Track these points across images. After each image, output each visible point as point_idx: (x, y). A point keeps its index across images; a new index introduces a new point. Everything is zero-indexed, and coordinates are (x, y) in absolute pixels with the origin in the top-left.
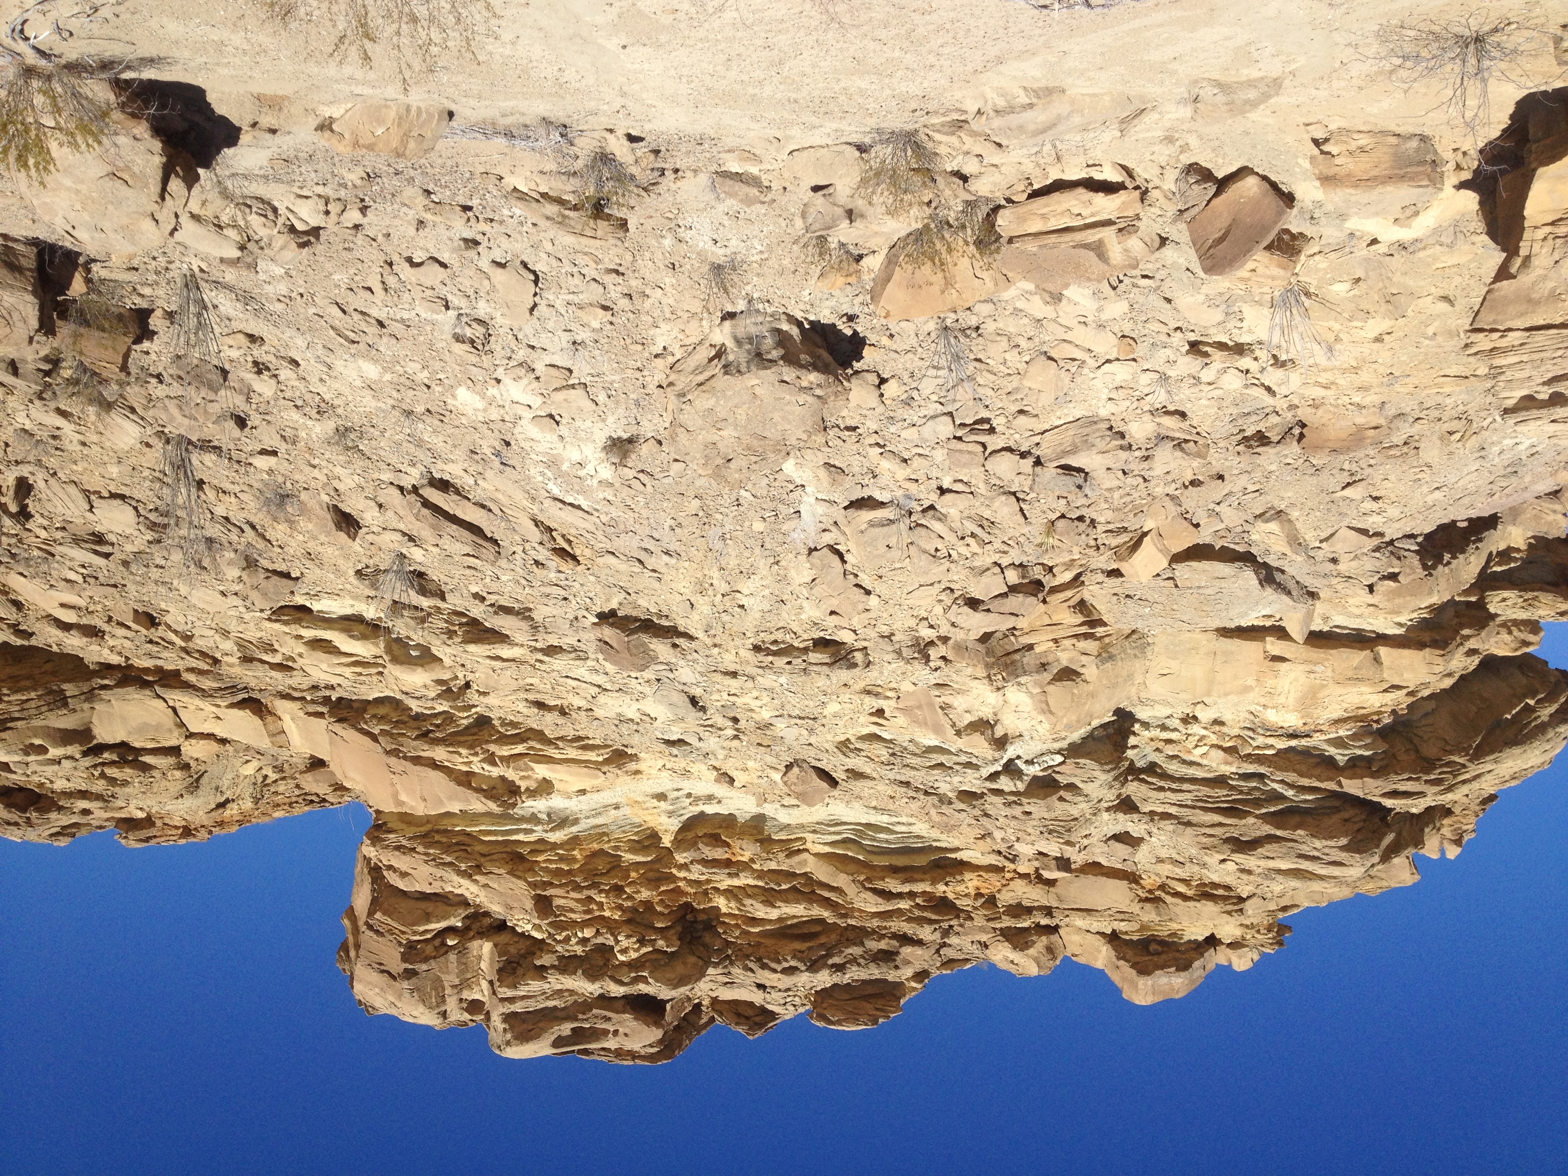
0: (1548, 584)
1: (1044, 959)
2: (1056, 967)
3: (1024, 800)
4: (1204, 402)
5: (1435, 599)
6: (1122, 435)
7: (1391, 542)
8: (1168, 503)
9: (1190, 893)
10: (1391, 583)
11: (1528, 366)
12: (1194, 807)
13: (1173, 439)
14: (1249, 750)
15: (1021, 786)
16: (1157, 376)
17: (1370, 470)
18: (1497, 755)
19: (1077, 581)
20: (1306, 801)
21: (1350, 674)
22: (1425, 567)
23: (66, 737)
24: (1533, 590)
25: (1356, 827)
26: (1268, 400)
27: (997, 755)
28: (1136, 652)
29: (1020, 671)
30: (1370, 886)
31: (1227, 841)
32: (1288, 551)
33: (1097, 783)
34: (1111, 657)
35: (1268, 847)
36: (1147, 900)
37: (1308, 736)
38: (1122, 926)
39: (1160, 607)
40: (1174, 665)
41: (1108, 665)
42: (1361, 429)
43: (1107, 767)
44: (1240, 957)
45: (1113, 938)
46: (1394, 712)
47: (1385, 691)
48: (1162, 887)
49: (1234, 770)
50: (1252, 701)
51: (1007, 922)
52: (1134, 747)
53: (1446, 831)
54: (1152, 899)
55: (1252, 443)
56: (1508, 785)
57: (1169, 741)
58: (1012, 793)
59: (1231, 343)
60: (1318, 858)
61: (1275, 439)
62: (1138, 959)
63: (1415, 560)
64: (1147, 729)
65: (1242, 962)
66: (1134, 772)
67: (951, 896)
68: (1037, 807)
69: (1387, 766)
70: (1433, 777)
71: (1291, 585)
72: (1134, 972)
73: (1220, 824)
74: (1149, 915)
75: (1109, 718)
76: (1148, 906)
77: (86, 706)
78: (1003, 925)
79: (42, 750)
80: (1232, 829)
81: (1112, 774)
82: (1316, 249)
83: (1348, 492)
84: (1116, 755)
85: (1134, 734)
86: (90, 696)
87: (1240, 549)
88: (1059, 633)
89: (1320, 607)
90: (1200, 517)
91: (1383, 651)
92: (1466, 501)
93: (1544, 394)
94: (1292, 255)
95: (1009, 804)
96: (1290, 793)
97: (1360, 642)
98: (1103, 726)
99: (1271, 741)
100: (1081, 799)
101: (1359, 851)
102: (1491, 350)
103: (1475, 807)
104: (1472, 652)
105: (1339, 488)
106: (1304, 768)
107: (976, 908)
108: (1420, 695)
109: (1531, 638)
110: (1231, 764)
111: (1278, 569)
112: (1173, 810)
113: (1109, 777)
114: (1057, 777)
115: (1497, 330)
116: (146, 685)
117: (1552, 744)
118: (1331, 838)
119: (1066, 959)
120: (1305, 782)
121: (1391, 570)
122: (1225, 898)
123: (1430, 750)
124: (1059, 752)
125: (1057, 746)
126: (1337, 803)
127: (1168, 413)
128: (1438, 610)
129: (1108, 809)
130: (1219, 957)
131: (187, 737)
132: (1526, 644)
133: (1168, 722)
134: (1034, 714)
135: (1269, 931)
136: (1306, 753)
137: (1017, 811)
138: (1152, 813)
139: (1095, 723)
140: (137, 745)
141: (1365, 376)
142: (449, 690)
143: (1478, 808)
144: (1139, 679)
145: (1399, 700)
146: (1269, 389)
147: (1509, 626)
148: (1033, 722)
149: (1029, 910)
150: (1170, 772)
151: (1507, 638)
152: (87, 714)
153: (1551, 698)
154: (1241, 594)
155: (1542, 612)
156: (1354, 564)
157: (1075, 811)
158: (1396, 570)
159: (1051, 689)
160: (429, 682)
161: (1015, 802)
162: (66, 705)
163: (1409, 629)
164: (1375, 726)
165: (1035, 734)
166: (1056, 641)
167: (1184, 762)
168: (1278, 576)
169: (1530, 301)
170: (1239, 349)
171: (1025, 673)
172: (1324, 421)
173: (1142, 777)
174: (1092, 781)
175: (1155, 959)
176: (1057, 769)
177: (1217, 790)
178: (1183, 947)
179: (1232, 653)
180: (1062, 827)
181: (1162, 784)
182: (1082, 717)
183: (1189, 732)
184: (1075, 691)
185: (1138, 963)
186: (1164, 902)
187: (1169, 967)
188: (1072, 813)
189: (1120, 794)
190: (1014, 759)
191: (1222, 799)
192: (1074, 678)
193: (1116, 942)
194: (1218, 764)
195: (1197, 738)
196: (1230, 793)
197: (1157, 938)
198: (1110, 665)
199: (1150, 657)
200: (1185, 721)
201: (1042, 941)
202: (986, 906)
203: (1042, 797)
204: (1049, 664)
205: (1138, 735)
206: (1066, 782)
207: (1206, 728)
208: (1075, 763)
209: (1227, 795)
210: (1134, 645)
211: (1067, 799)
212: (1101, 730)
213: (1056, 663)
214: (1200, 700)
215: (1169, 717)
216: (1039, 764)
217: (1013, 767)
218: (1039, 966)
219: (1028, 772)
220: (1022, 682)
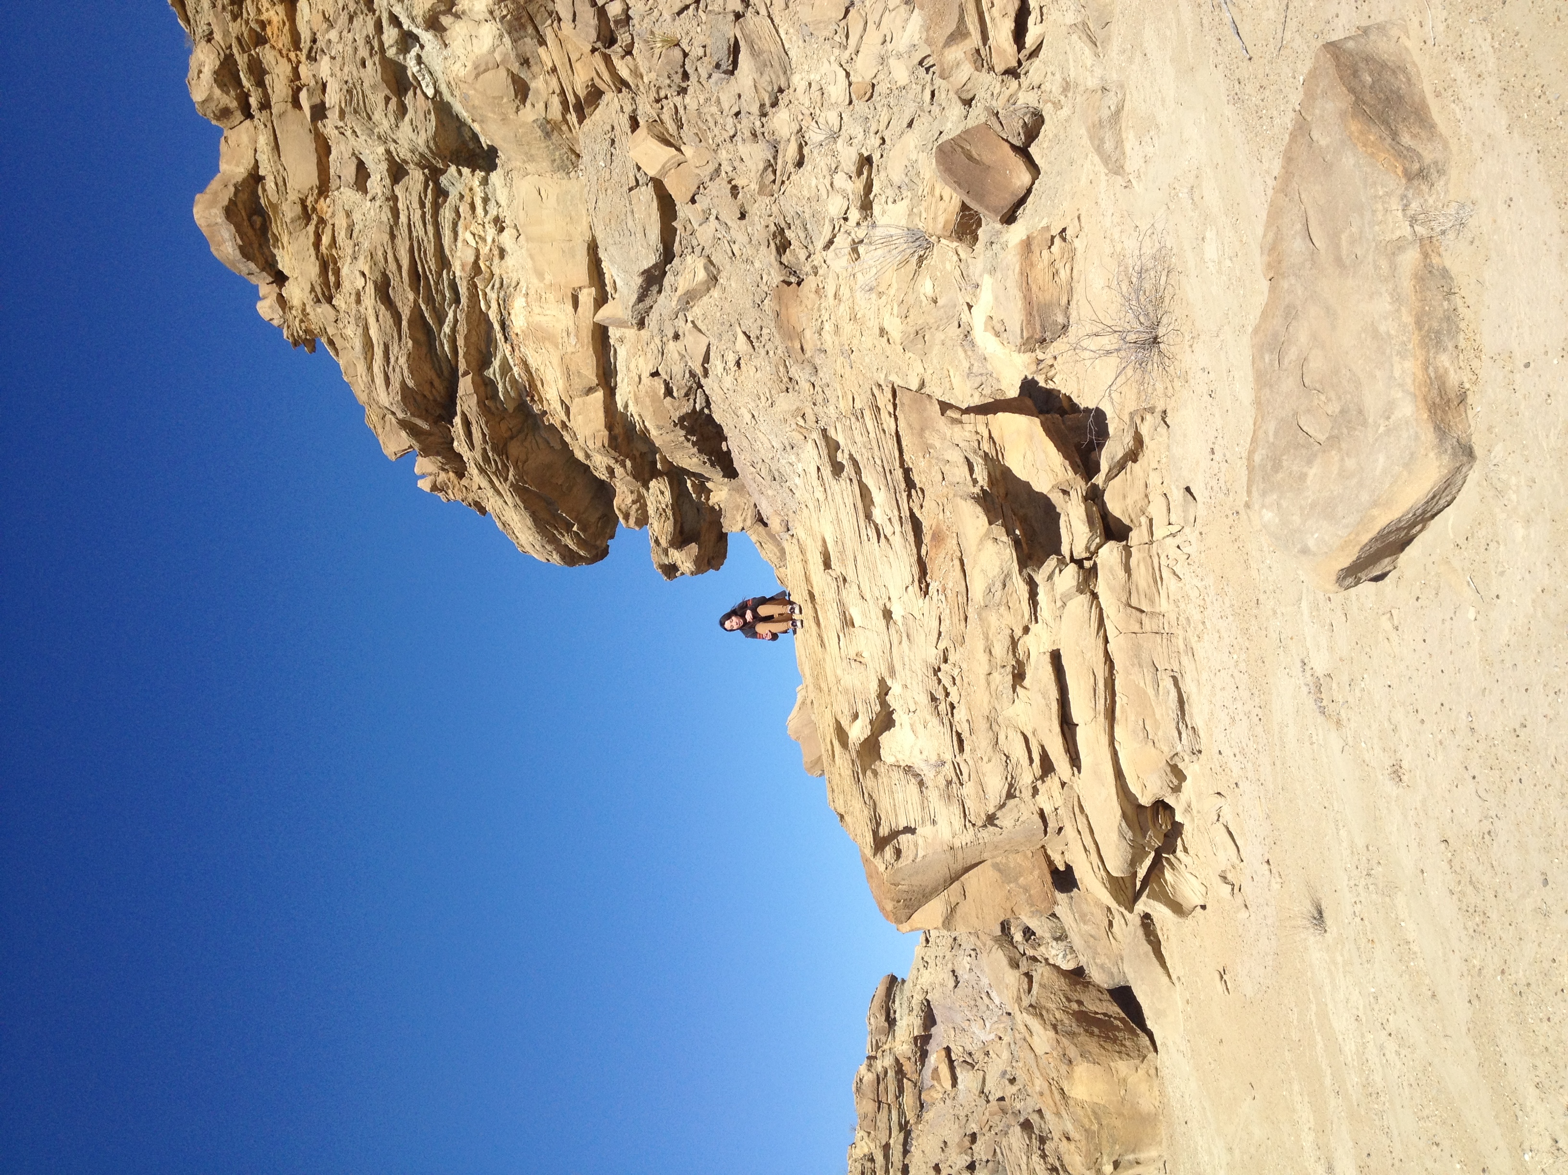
0: (682, 527)
1: (212, 106)
2: (208, 122)
3: (377, 58)
4: (814, 182)
5: (654, 433)
6: (774, 104)
7: (700, 386)
8: (711, 167)
9: (323, 249)
10: (663, 391)
11: (865, 439)
12: (411, 238)
13: (775, 158)
14: (480, 286)
15: (391, 53)
16: (836, 128)
17: (763, 352)
18: (522, 506)
19: (621, 84)
20: (442, 345)
21: (573, 368)
22: (682, 419)
24: (674, 514)
25: (427, 393)
26: (820, 244)
27: (419, 20)
28: (558, 162)
29: (516, 35)
30: (374, 418)
31: (384, 275)
32: (679, 293)
33: (413, 136)
34: (548, 135)
35: (388, 315)
36: (304, 207)
37: (506, 339)
38: (270, 184)
39: (607, 177)
40: (551, 202)
41: (539, 133)
42: (800, 335)
43: (432, 144)
44: (271, 307)
45: (255, 178)
46: (545, 413)
47: (562, 402)
48: (322, 221)
49: (458, 274)
50: (530, 282)
51: (241, 60)
52: (460, 173)
53: (443, 476)
54: (306, 214)
55: (779, 238)
56: (497, 520)
57: (473, 207)
58: (381, 44)
59: (871, 196)
60: (388, 363)
61: (784, 259)
62: (240, 206)
63: (686, 409)
64: (481, 184)
65: (266, 308)
66: (434, 174)
68: (372, 73)
69: (493, 414)
70: (490, 454)
71: (648, 302)
72: (226, 202)
73: (400, 267)
74: (289, 210)
75: (485, 141)
76: (298, 209)
78: (237, 56)
80: (398, 279)
81: (426, 151)
82: (963, 255)
83: (741, 338)
84: (447, 153)
85: (473, 171)
87: (676, 247)
88: (562, 72)
89: (631, 333)
90: (703, 202)
91: (599, 395)
92: (745, 443)
93: (841, 457)
94: (957, 233)
95: (368, 41)
96: (446, 329)
97: (604, 374)
98: (475, 137)
99: (494, 305)
100: (393, 121)
101: (404, 398)
102: (877, 407)
103: (471, 497)
104: (611, 471)
105: (744, 329)
106: (474, 339)
107: (247, 22)
108: (564, 433)
109: (632, 521)
110: (463, 269)
111: (661, 286)
112: (403, 219)
113: (422, 148)
114: (410, 93)
115: (895, 409)
117: (541, 550)
118: (411, 372)
119: (220, 131)
120: (460, 342)
121: (675, 390)
122: (326, 283)
123: (514, 449)
124: (437, 92)
125: (443, 88)
126: (446, 373)
127: (801, 147)
128: (645, 436)
129: (388, 152)
130: (266, 289)
132: (627, 517)
133: (492, 204)
134: (472, 57)
135: (305, 332)
136: (490, 340)
137: (363, 52)
138: (395, 199)
139: (476, 127)
141: (848, 328)
143: (470, 500)
144: (530, 167)
145: (557, 417)
146: (831, 242)
147: (640, 500)
148: (463, 57)
149: (260, 83)
150: (442, 211)
151: (629, 500)
153: (581, 543)
154: (632, 253)
155: (656, 525)
156: (676, 356)
157: (377, 116)
158: (675, 394)
159: (502, 72)
161: (372, 48)
163: (624, 416)
164: (528, 399)
165: (450, 61)
166: (554, 70)
167: (455, 225)
168: (655, 289)
169: (922, 430)
170: (866, 206)
171: (515, 41)
172: (805, 301)
173: (431, 183)
174: (414, 131)
175: (246, 223)
176: (418, 91)
177: (433, 259)
178: (266, 250)
179: (573, 257)
180: (358, 104)
181: (428, 205)
182: (479, 111)
183: (487, 226)
184: (505, 100)
185: (236, 206)
186: (307, 225)
187: (241, 239)
188: (375, 113)
189: (407, 163)
190: (419, 42)
191: (426, 266)
192: (519, 97)
193: (252, 182)
194: (460, 257)
195: (482, 234)
196: (433, 272)
197: (268, 223)
198: (538, 134)
199: (555, 176)
200: (497, 220)
201: (231, 102)
202: (253, 34)
203: (385, 78)
204: (529, 67)
205: (473, 175)
206: (406, 102)
207: (494, 241)
208: (429, 110)
209: (431, 271)
210: (565, 158)
211: (389, 106)
212: (470, 134)
213: (531, 76)
214: (521, 231)
215: (497, 203)
216: (420, 71)
217: (410, 41)
218: (203, 101)
219: (408, 59)
220: (504, 40)
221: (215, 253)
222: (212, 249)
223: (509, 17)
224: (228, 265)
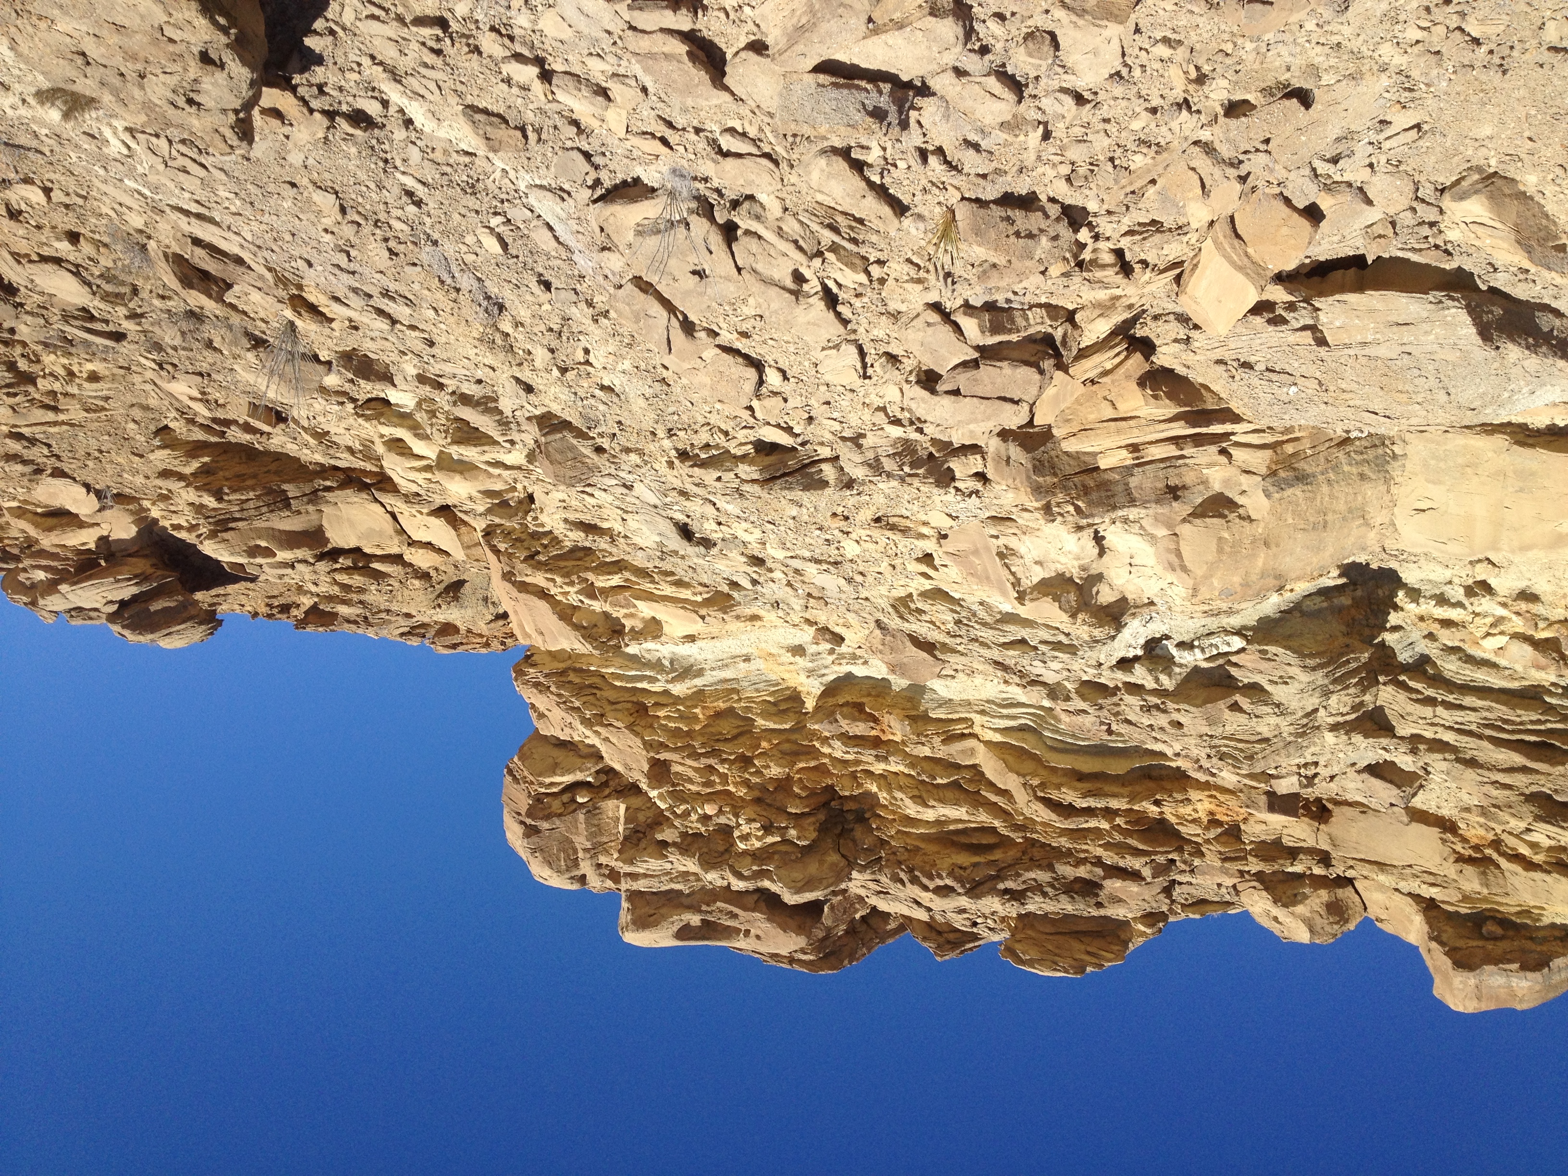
1: (1319, 922)
2: (1347, 935)
3: (1171, 705)
9: (1537, 859)
12: (1480, 737)
15: (1168, 682)
19: (1131, 336)
23: (292, 540)
28: (1366, 469)
29: (1121, 499)
31: (1532, 798)
33: (1293, 687)
34: (1302, 478)
36: (1470, 860)
38: (1438, 893)
39: (1313, 385)
40: (1438, 494)
41: (1296, 492)
43: (1311, 662)
45: (1429, 906)
48: (1496, 843)
49: (1553, 679)
51: (1254, 866)
52: (1396, 628)
54: (1482, 862)
57: (1447, 623)
58: (1154, 692)
62: (1460, 943)
64: (1415, 600)
66: (1390, 668)
67: (1173, 820)
68: (1193, 717)
72: (1449, 962)
73: (1524, 770)
74: (1470, 882)
75: (1332, 579)
76: (1469, 870)
77: (311, 508)
78: (1252, 869)
79: (268, 553)
80: (1542, 780)
84: (1342, 641)
85: (1396, 608)
86: (314, 497)
90: (1307, 191)
95: (1147, 709)
98: (1324, 592)
100: (1268, 709)
107: (1207, 841)
110: (1547, 668)
112: (1449, 737)
113: (1319, 677)
114: (1234, 671)
116: (364, 487)
119: (1366, 923)
124: (1239, 633)
125: (1235, 621)
129: (1335, 728)
131: (409, 545)
133: (1447, 592)
134: (1159, 569)
137: (1162, 720)
138: (1415, 739)
139: (1302, 588)
140: (367, 550)
142: (504, 504)
144: (1379, 517)
148: (1163, 584)
149: (1293, 853)
150: (1447, 675)
152: (314, 517)
154: (1445, 356)
157: (1261, 729)
159: (1185, 530)
160: (475, 494)
161: (1157, 707)
162: (288, 506)
165: (1173, 603)
166: (1134, 447)
168: (1545, 322)
171: (1132, 502)
173: (1402, 678)
174: (1286, 683)
175: (1490, 946)
176: (1234, 659)
177: (1519, 712)
178: (1540, 934)
179: (1533, 474)
180: (1241, 750)
181: (1430, 692)
182: (1254, 578)
183: (1477, 610)
184: (1226, 535)
185: (1460, 949)
186: (1498, 867)
187: (1510, 961)
188: (1259, 729)
189: (1362, 704)
190: (1160, 639)
191: (1530, 727)
192: (1226, 512)
193: (1434, 913)
194: (1525, 667)
195: (1489, 620)
196: (1543, 718)
197: (1499, 916)
198: (1298, 492)
199: (1397, 480)
200: (1470, 591)
201: (1319, 897)
202: (1224, 839)
203: (1199, 702)
204: (1184, 487)
205: (1402, 609)
206: (1246, 681)
207: (1504, 605)
208: (1260, 651)
209: (1539, 722)
210: (1359, 458)
211: (1245, 707)
212: (1318, 599)
213: (1201, 487)
214: (1481, 557)
215: (1450, 582)
216: (1203, 650)
217: (1158, 651)
218: (1311, 931)
219: (1183, 661)
220: (1131, 517)
221: (1524, 1006)
222: (1519, 1007)
223: (1080, 503)
224: (1552, 995)
